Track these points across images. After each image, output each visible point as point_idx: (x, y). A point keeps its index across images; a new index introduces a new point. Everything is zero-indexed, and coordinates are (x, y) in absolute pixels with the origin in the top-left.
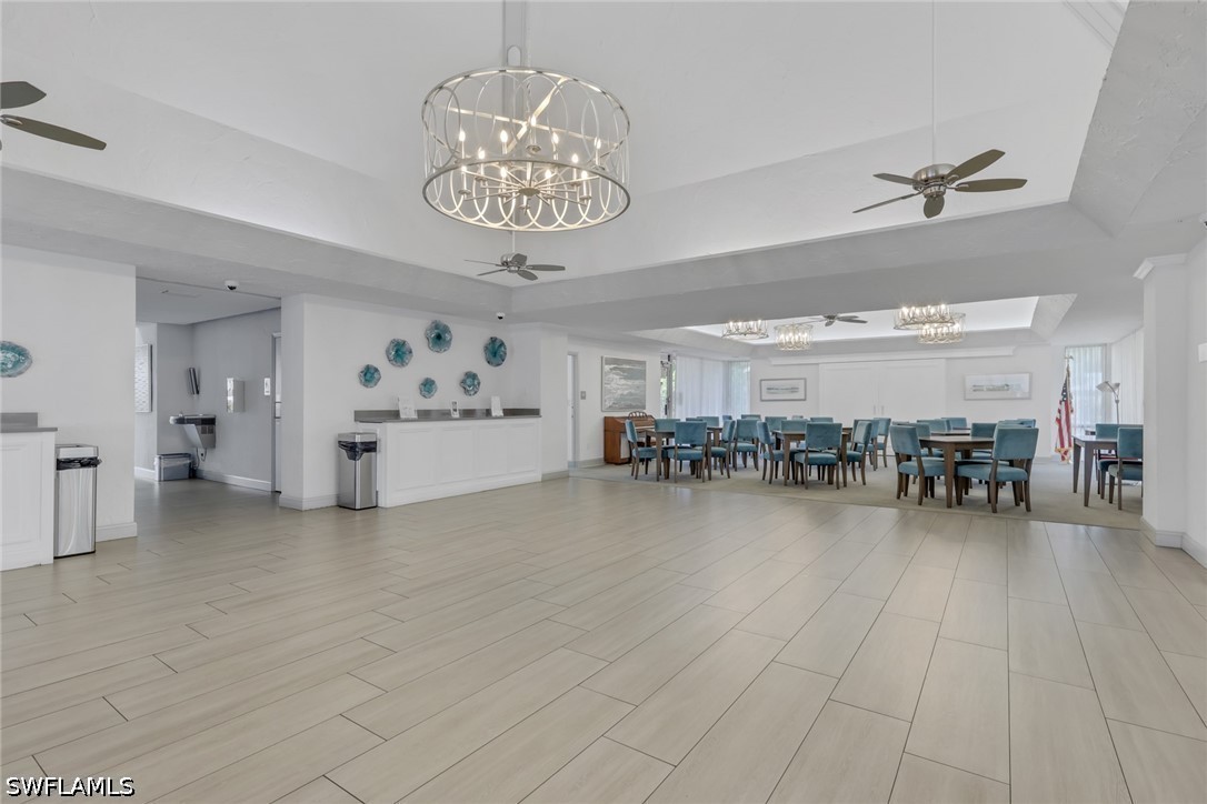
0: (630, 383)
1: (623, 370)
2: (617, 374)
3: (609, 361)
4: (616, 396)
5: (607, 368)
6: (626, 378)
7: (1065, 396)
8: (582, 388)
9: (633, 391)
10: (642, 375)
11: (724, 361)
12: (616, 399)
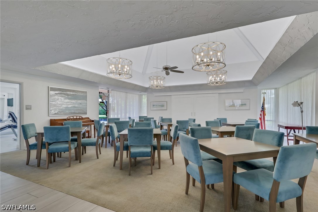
0: (74, 101)
1: (68, 95)
2: (62, 97)
3: (53, 89)
4: (61, 108)
5: (52, 93)
6: (69, 99)
7: (263, 109)
8: (26, 103)
9: (76, 106)
10: (85, 98)
11: (139, 95)
12: (61, 109)
